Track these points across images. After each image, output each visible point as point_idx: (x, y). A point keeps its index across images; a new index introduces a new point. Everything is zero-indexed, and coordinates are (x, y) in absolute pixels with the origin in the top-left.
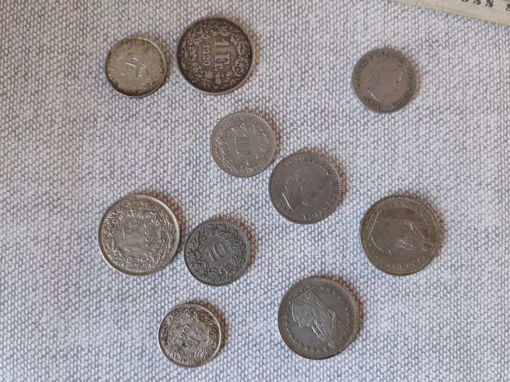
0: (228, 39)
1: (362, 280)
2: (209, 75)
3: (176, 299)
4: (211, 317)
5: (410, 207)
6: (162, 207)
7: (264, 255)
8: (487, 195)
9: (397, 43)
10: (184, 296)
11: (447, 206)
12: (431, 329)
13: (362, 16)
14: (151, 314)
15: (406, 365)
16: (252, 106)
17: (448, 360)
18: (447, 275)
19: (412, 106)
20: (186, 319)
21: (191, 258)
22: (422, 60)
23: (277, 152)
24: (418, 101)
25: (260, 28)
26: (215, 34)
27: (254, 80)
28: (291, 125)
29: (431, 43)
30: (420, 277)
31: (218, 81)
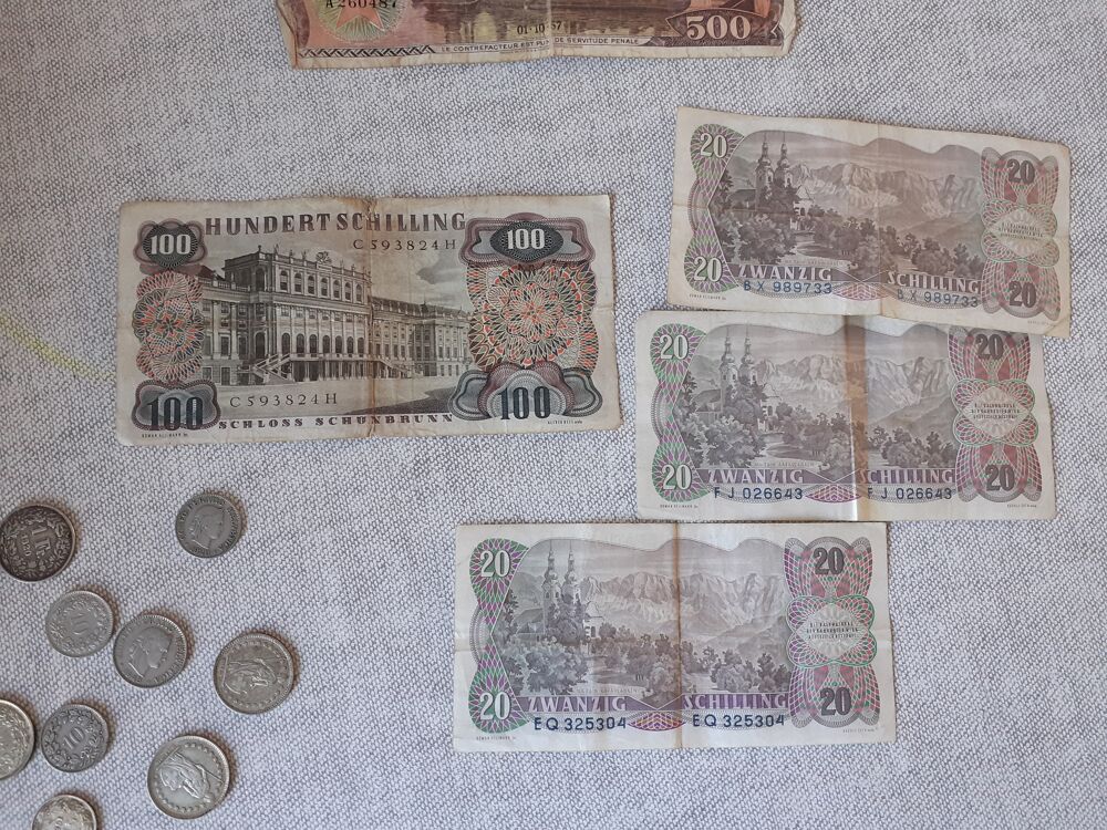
0: (44, 524)
1: (227, 728)
2: (32, 565)
3: (45, 794)
4: (81, 804)
5: (258, 644)
6: (10, 708)
7: (123, 729)
8: (335, 611)
9: (215, 484)
10: (51, 790)
11: (296, 633)
12: (307, 759)
13: (176, 466)
14: (23, 816)
15: (289, 800)
16: (82, 582)
17: (330, 785)
18: (310, 701)
19: (242, 543)
20: (56, 812)
21: (49, 751)
22: (244, 495)
23: (116, 622)
24: (247, 535)
25: (77, 504)
26: (30, 522)
27: (80, 556)
28: (127, 590)
29: (249, 475)
30: (284, 709)
31: (43, 568)
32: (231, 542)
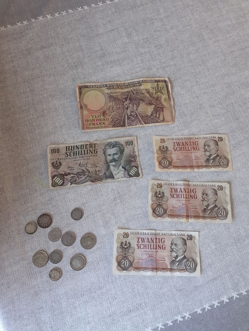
0: (46, 217)
1: (84, 253)
2: (45, 225)
3: (51, 269)
4: (58, 270)
5: (88, 236)
6: (43, 252)
7: (64, 255)
8: (102, 228)
9: (77, 206)
10: (52, 268)
11: (95, 233)
12: (99, 257)
13: (70, 204)
14: (47, 273)
15: (97, 265)
16: (54, 228)
17: (104, 262)
18: (99, 246)
19: (83, 217)
20: (53, 272)
21: (51, 260)
22: (83, 208)
23: (61, 234)
24: (84, 215)
25: (52, 213)
26: (44, 217)
27: (53, 223)
28: (62, 228)
29: (84, 204)
30: (94, 248)
31: (47, 226)
32: (81, 217)
